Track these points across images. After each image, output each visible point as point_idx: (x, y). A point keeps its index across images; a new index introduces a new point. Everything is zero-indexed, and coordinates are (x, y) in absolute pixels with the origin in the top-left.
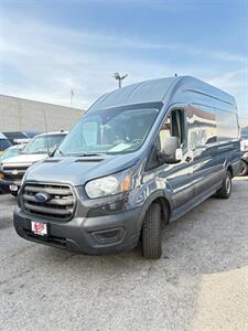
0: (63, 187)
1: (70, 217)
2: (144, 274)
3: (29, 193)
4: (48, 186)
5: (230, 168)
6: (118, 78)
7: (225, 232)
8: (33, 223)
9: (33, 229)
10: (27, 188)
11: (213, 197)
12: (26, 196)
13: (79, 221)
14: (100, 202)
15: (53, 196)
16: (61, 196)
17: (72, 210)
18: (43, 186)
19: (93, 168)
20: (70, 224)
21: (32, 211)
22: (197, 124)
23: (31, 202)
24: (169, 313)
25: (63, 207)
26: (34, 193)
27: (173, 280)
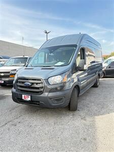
0: (38, 80)
1: (42, 92)
2: (71, 117)
3: (20, 82)
4: (30, 79)
5: (99, 75)
6: (46, 32)
7: (100, 101)
8: (23, 96)
9: (23, 98)
10: (19, 80)
11: (92, 87)
12: (19, 84)
13: (46, 94)
14: (53, 87)
15: (33, 84)
16: (37, 84)
17: (42, 90)
18: (28, 79)
19: (51, 72)
20: (42, 95)
21: (21, 90)
22: (89, 55)
23: (21, 87)
24: (86, 130)
25: (38, 88)
26: (23, 83)
27: (84, 119)
